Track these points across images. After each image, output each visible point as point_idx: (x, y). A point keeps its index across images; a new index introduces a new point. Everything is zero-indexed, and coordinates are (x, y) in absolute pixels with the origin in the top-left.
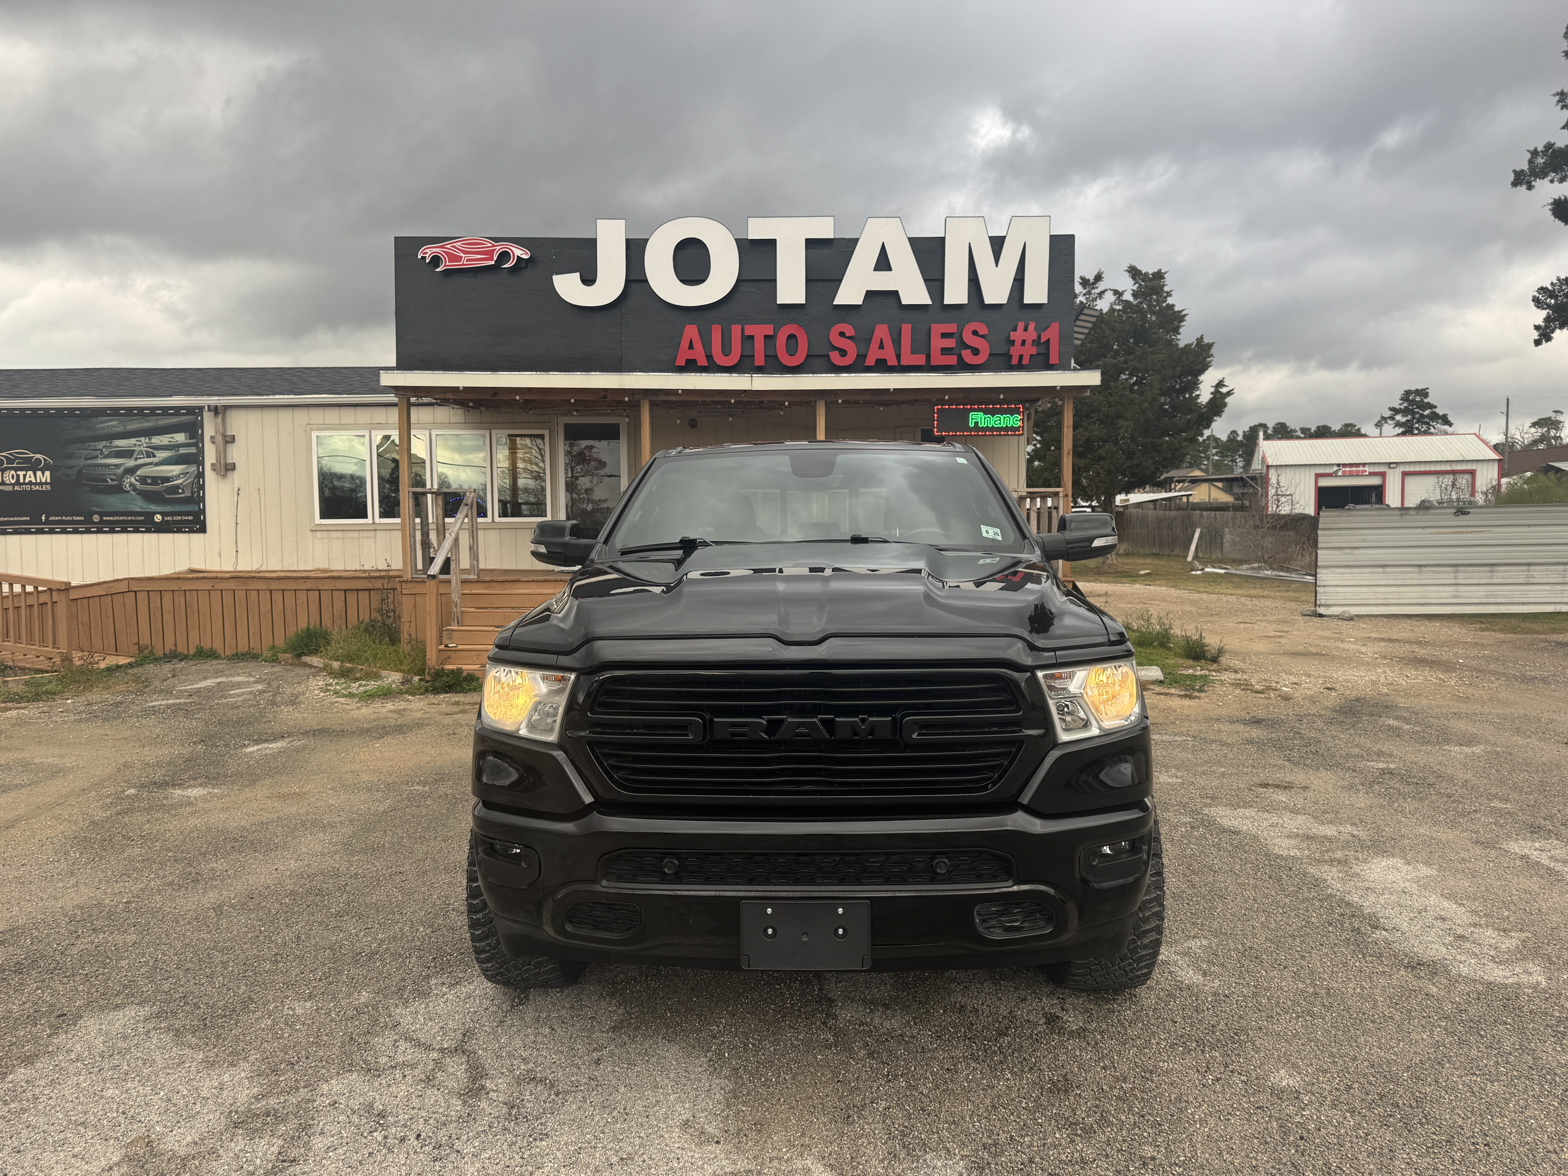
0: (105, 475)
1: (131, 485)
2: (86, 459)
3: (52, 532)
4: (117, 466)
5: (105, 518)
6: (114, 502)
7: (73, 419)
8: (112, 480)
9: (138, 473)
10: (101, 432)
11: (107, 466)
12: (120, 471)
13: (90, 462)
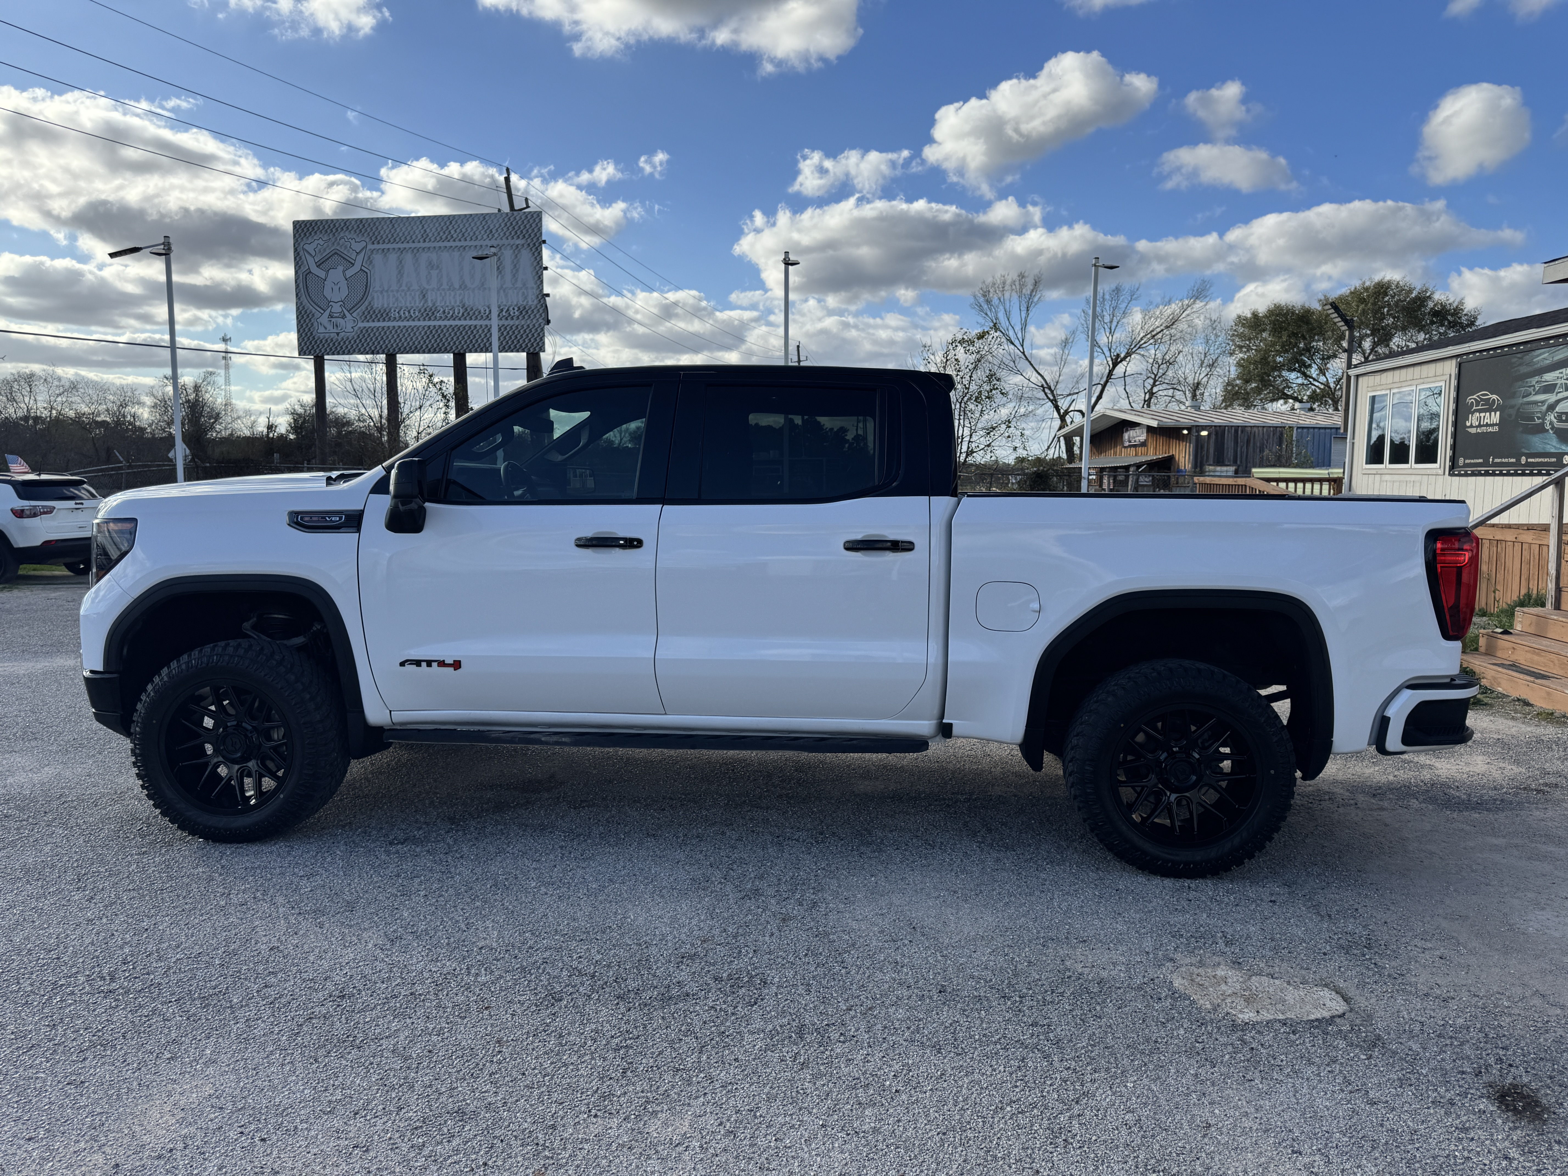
0: (1533, 413)
1: (1551, 423)
2: (1524, 397)
3: (1494, 474)
4: (1543, 402)
5: (1529, 460)
6: (1537, 443)
7: (1519, 355)
8: (1539, 418)
9: (1557, 409)
10: (1536, 366)
11: (1535, 403)
12: (1544, 408)
13: (1525, 400)
